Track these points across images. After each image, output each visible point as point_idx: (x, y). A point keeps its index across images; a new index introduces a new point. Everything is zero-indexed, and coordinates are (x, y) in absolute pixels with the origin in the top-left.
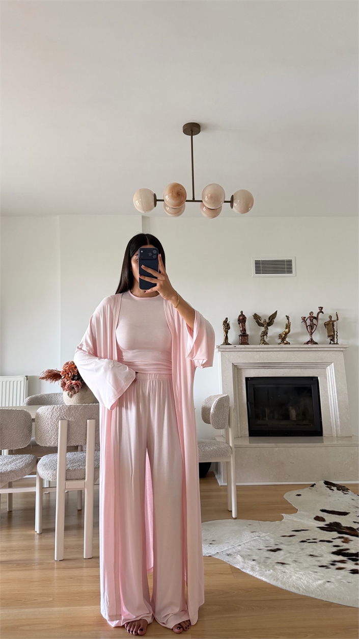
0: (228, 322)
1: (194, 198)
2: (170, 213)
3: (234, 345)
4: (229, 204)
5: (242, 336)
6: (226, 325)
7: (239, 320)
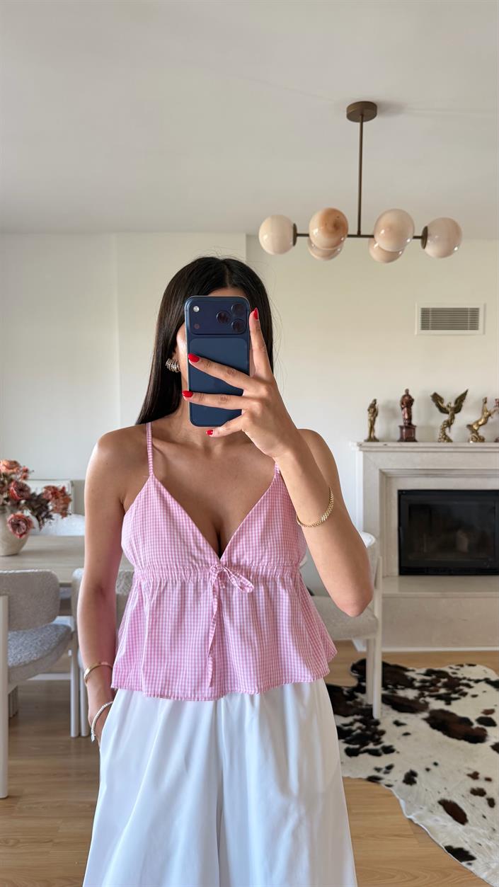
0: (376, 405)
1: (359, 231)
2: (316, 254)
3: (383, 441)
4: (419, 241)
5: (406, 427)
6: (373, 410)
7: (402, 404)
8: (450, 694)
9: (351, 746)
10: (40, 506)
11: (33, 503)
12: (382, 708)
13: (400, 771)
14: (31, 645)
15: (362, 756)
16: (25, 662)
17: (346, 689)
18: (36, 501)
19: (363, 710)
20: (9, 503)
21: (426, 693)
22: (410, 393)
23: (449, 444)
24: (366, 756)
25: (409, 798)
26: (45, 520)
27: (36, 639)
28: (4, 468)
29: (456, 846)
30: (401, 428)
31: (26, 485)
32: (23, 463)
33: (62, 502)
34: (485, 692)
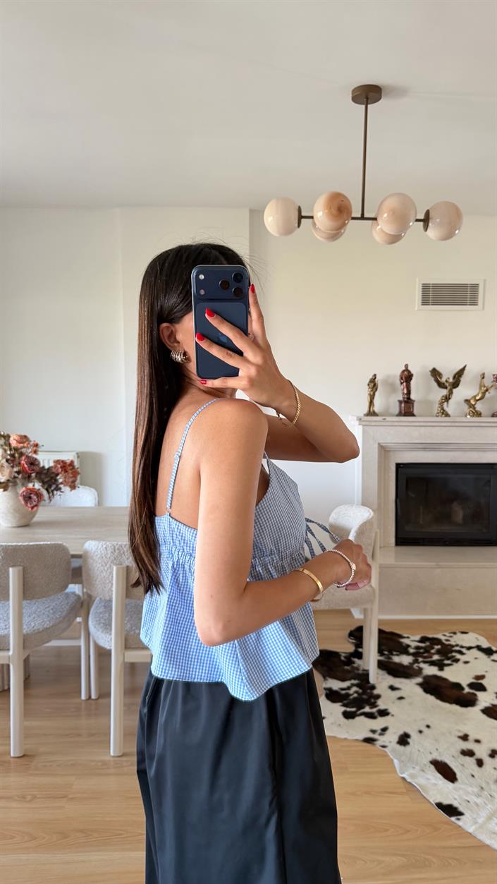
0: (376, 380)
1: (363, 214)
2: (322, 237)
3: (382, 415)
4: (422, 223)
5: (405, 402)
6: (373, 384)
7: (402, 378)
8: (443, 660)
9: (348, 709)
10: (50, 479)
11: (43, 476)
12: (378, 674)
13: (395, 733)
14: (44, 614)
15: (357, 719)
16: (38, 629)
17: (344, 655)
18: (46, 474)
19: (359, 675)
20: (20, 476)
21: (420, 659)
22: (409, 368)
23: (447, 419)
24: (362, 718)
25: (403, 758)
26: (55, 492)
27: (48, 607)
28: (15, 442)
29: (446, 802)
30: (400, 402)
31: (36, 459)
32: (33, 438)
33: (71, 476)
34: (476, 658)
